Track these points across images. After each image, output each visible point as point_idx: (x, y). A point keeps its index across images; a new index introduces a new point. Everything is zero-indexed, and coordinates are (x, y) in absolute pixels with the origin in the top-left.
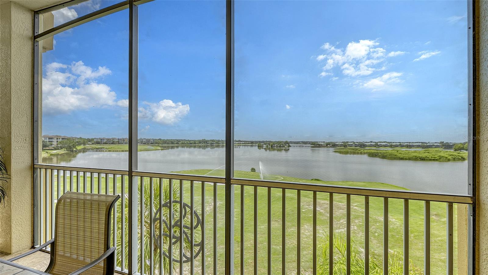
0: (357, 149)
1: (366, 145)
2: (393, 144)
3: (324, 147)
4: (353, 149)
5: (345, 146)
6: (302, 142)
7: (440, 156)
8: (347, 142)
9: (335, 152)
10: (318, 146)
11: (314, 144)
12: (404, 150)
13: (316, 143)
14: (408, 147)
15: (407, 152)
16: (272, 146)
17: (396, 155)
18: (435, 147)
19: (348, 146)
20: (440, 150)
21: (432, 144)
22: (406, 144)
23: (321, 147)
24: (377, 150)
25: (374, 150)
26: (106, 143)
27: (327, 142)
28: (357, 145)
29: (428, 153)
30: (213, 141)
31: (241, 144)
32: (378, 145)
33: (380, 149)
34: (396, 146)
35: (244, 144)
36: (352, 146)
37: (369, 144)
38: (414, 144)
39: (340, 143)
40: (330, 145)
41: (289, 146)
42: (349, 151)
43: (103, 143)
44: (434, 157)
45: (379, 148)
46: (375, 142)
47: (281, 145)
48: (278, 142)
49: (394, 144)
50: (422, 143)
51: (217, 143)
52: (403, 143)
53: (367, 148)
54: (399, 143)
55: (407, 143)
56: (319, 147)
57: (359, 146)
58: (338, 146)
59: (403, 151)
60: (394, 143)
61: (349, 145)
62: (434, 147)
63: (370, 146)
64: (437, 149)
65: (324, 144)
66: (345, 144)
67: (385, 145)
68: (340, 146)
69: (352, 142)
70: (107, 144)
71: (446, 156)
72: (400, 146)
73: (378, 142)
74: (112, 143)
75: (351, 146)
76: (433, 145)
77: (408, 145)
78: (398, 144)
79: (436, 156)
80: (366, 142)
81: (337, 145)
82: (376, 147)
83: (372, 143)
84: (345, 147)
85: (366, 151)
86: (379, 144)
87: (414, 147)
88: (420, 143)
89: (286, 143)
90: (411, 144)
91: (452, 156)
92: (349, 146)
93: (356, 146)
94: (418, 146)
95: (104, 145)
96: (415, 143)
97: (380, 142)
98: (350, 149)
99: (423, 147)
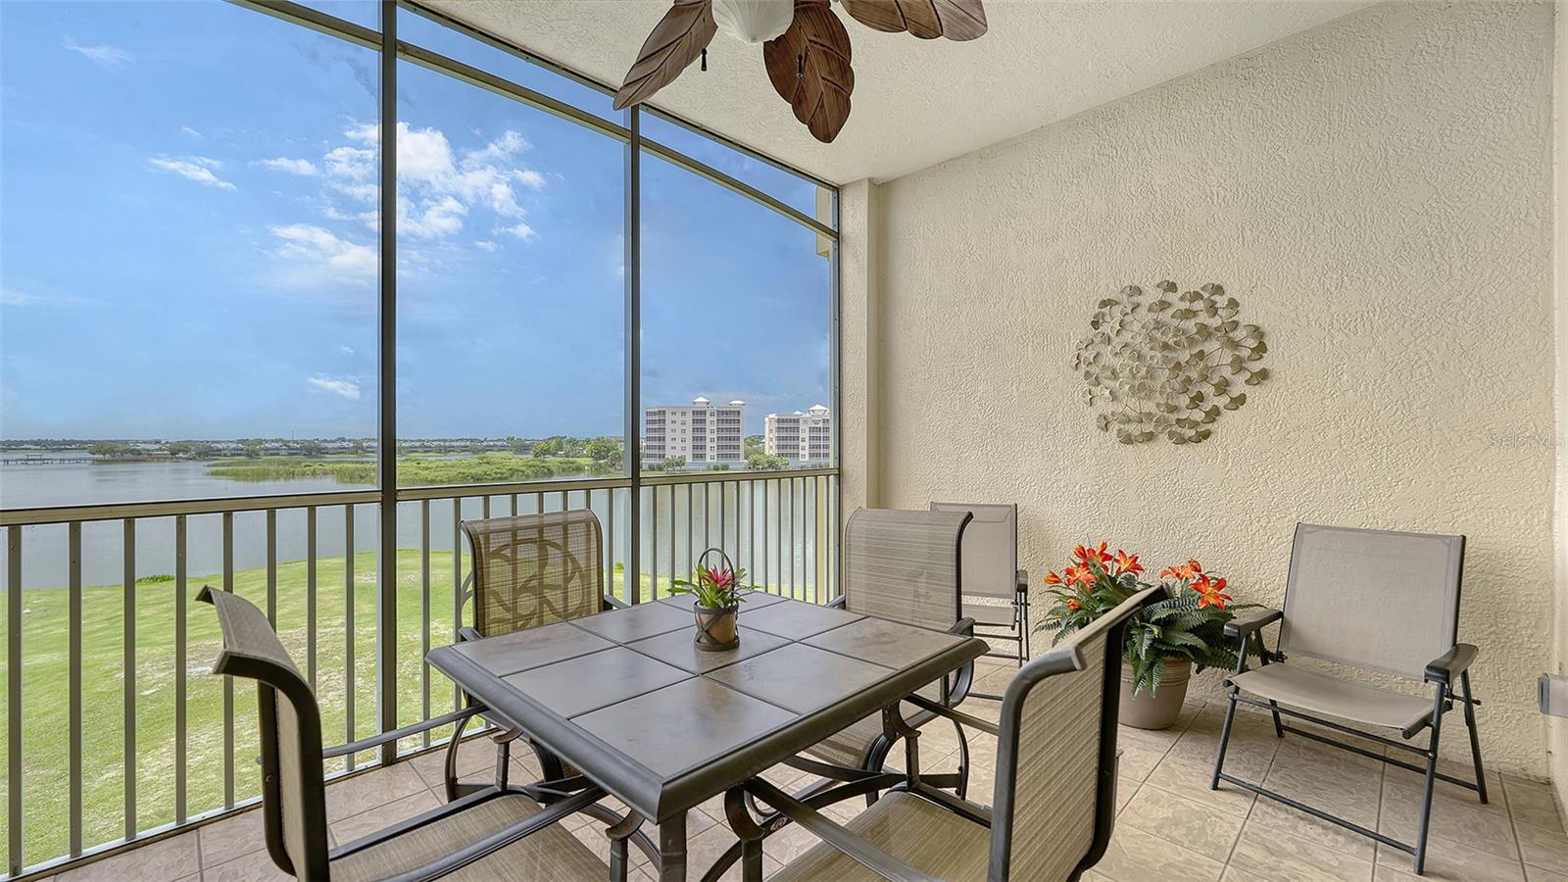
0: (300, 463)
1: (326, 448)
3: (162, 458)
4: (288, 465)
5: (252, 455)
6: (36, 443)
7: (511, 469)
8: (260, 442)
9: (213, 474)
10: (129, 456)
12: (434, 459)
13: (121, 447)
14: (440, 452)
15: (441, 464)
17: (416, 474)
18: (499, 450)
19: (262, 453)
20: (510, 456)
21: (492, 444)
22: (435, 443)
23: (142, 462)
24: (362, 463)
27: (174, 440)
28: (297, 449)
29: (488, 463)
32: (362, 448)
33: (368, 459)
36: (278, 454)
37: (336, 445)
38: (454, 444)
39: (234, 446)
40: (186, 451)
42: (272, 468)
45: (368, 456)
46: (355, 441)
50: (472, 440)
52: (429, 441)
53: (331, 457)
54: (419, 441)
55: (440, 440)
56: (135, 461)
57: (304, 452)
58: (225, 455)
59: (431, 462)
60: (406, 441)
61: (267, 449)
62: (496, 449)
63: (339, 453)
64: (503, 454)
65: (160, 449)
66: (250, 448)
68: (232, 455)
69: (277, 441)
71: (523, 468)
72: (420, 450)
75: (275, 452)
76: (495, 446)
77: (441, 446)
78: (417, 444)
79: (504, 470)
80: (325, 441)
81: (219, 450)
82: (356, 453)
83: (345, 444)
84: (248, 455)
85: (328, 467)
86: (365, 445)
87: (454, 451)
88: (467, 440)
90: (447, 444)
91: (532, 468)
92: (266, 455)
93: (290, 454)
94: (464, 449)
96: (457, 441)
98: (270, 463)
99: (475, 451)
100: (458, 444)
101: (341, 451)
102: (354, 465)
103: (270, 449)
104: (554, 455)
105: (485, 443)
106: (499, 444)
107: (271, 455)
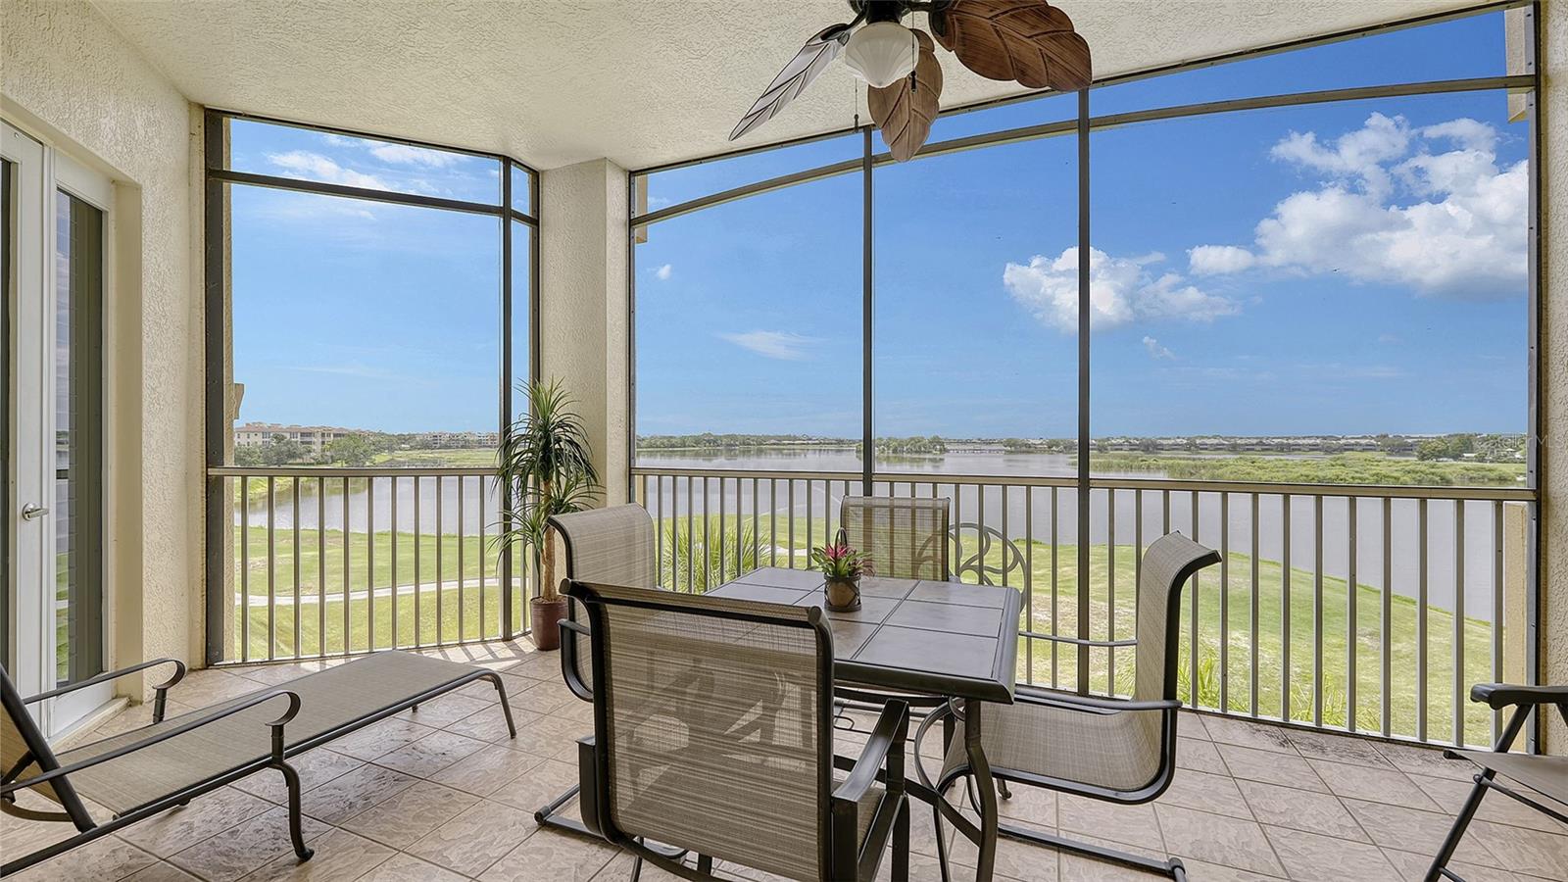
0: (1138, 457)
1: (1161, 445)
2: (1239, 442)
3: (1043, 451)
4: (1125, 457)
5: (1102, 449)
7: (1377, 474)
8: (1109, 438)
10: (1024, 448)
11: (1014, 445)
12: (1272, 458)
13: (1021, 442)
14: (1282, 450)
15: (1281, 464)
16: (895, 451)
17: (1249, 474)
18: (1364, 450)
19: (1109, 448)
20: (1378, 458)
21: (1353, 441)
22: (1276, 441)
23: (1032, 452)
24: (1194, 460)
25: (1184, 459)
26: (446, 447)
27: (1051, 437)
28: (1137, 445)
29: (1344, 465)
30: (733, 437)
31: (811, 447)
32: (1196, 446)
33: (1201, 456)
34: (1249, 448)
35: (818, 447)
36: (1121, 450)
37: (1171, 442)
38: (1301, 442)
40: (1057, 446)
41: (944, 451)
42: (1115, 461)
43: (438, 445)
44: (1360, 478)
46: (1189, 438)
47: (920, 448)
48: (912, 439)
49: (1243, 442)
50: (1325, 438)
51: (744, 444)
52: (1268, 438)
53: (1165, 454)
54: (1257, 438)
55: (1282, 438)
56: (1029, 452)
57: (1142, 448)
59: (1269, 461)
60: (1242, 438)
62: (1359, 448)
63: (1174, 449)
64: (1369, 455)
65: (1041, 444)
66: (1101, 444)
67: (1217, 444)
70: (450, 447)
71: (1395, 474)
72: (1258, 448)
73: (1196, 438)
74: (462, 447)
75: (1118, 447)
76: (1357, 444)
77: (1282, 444)
78: (1255, 441)
79: (1366, 475)
80: (1161, 438)
82: (1189, 450)
83: (1179, 441)
85: (1161, 463)
86: (1198, 442)
87: (1299, 450)
88: (1318, 438)
89: (936, 441)
90: (1291, 441)
91: (1414, 476)
92: (1112, 450)
93: (1131, 450)
94: (1314, 448)
95: (440, 453)
96: (1304, 438)
97: (1203, 437)
98: (1115, 457)
99: (1328, 450)
100: (1306, 441)
101: (1174, 447)
102: (1185, 462)
103: (1115, 445)
104: (1456, 457)
105: (1342, 442)
106: (1363, 442)
107: (1117, 450)
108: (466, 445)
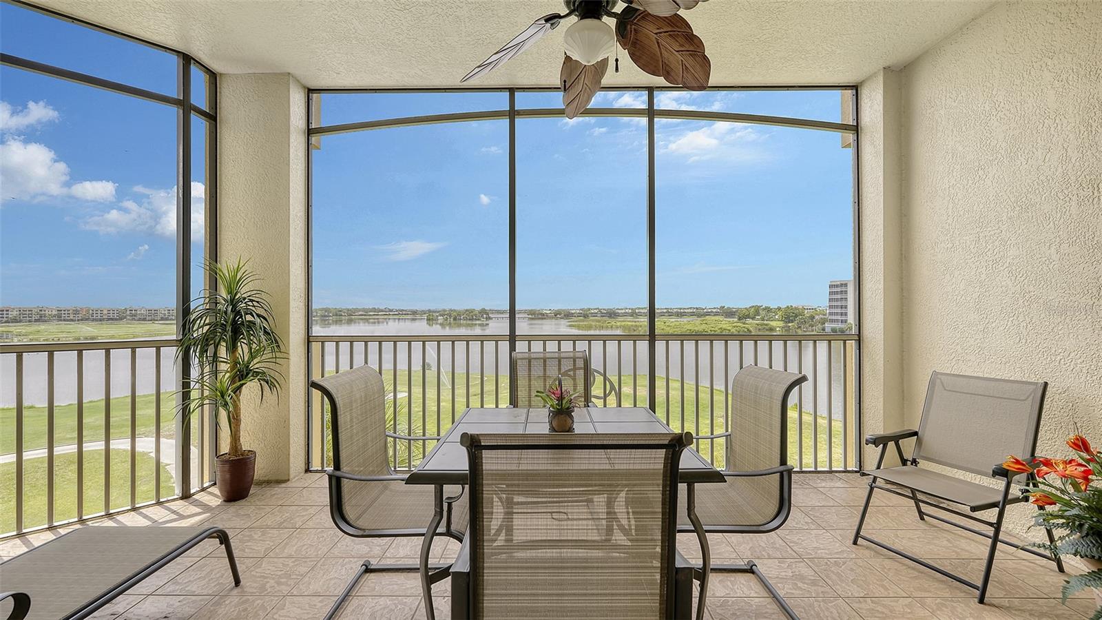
0: (605, 321)
1: (618, 313)
3: (551, 318)
4: (599, 321)
5: (586, 316)
7: (721, 328)
8: (589, 309)
9: (570, 326)
10: (540, 316)
11: (534, 314)
12: (674, 320)
13: (537, 312)
14: (678, 316)
15: (678, 323)
16: (455, 319)
17: (663, 329)
18: (715, 315)
19: (590, 315)
20: (721, 319)
21: (710, 310)
23: (545, 319)
24: (635, 322)
25: (630, 321)
26: (15, 321)
27: (556, 309)
28: (605, 313)
29: (706, 324)
30: (327, 310)
31: (391, 317)
32: (636, 314)
35: (395, 317)
37: (623, 311)
38: (686, 311)
39: (578, 311)
40: (560, 315)
41: (489, 318)
42: (593, 324)
43: (5, 319)
44: (714, 331)
46: (632, 309)
47: (472, 316)
48: (467, 310)
50: (697, 309)
51: (336, 315)
52: (671, 309)
53: (620, 319)
55: (677, 309)
56: (542, 319)
58: (575, 317)
59: (672, 322)
61: (592, 313)
62: (713, 314)
64: (717, 318)
65: (550, 313)
66: (585, 313)
68: (578, 316)
69: (596, 309)
70: (20, 321)
71: (728, 328)
72: (667, 314)
74: (36, 321)
75: (594, 315)
76: (712, 312)
77: (678, 312)
78: (665, 311)
79: (716, 329)
80: (618, 309)
81: (572, 314)
82: (632, 316)
83: (626, 311)
84: (584, 317)
85: (619, 324)
87: (686, 315)
88: (694, 308)
89: (483, 312)
90: (682, 311)
91: (736, 328)
93: (602, 316)
94: (692, 314)
95: (8, 326)
97: (639, 308)
98: (593, 321)
99: (699, 316)
100: (689, 311)
101: (625, 315)
102: (631, 323)
104: (753, 318)
105: (705, 310)
106: (714, 310)
107: (594, 316)
108: (41, 319)
